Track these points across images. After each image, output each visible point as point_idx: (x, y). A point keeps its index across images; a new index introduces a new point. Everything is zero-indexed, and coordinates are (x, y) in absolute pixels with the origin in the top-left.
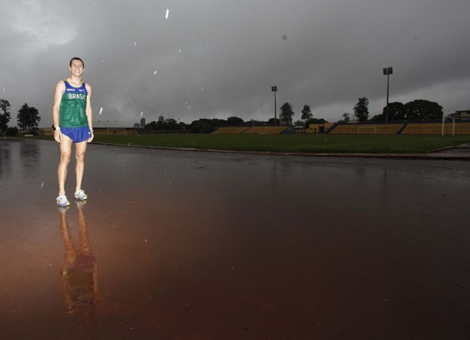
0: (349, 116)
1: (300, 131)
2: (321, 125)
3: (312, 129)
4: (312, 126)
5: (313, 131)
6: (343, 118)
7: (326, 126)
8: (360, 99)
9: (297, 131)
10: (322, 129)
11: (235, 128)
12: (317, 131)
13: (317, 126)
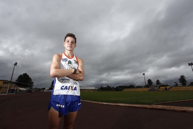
0: (178, 83)
1: (157, 90)
2: (166, 87)
3: (161, 89)
4: (161, 88)
5: (162, 90)
6: (175, 84)
7: (168, 87)
8: (181, 76)
9: (155, 90)
10: (166, 89)
11: (131, 89)
12: (164, 90)
13: (163, 88)
